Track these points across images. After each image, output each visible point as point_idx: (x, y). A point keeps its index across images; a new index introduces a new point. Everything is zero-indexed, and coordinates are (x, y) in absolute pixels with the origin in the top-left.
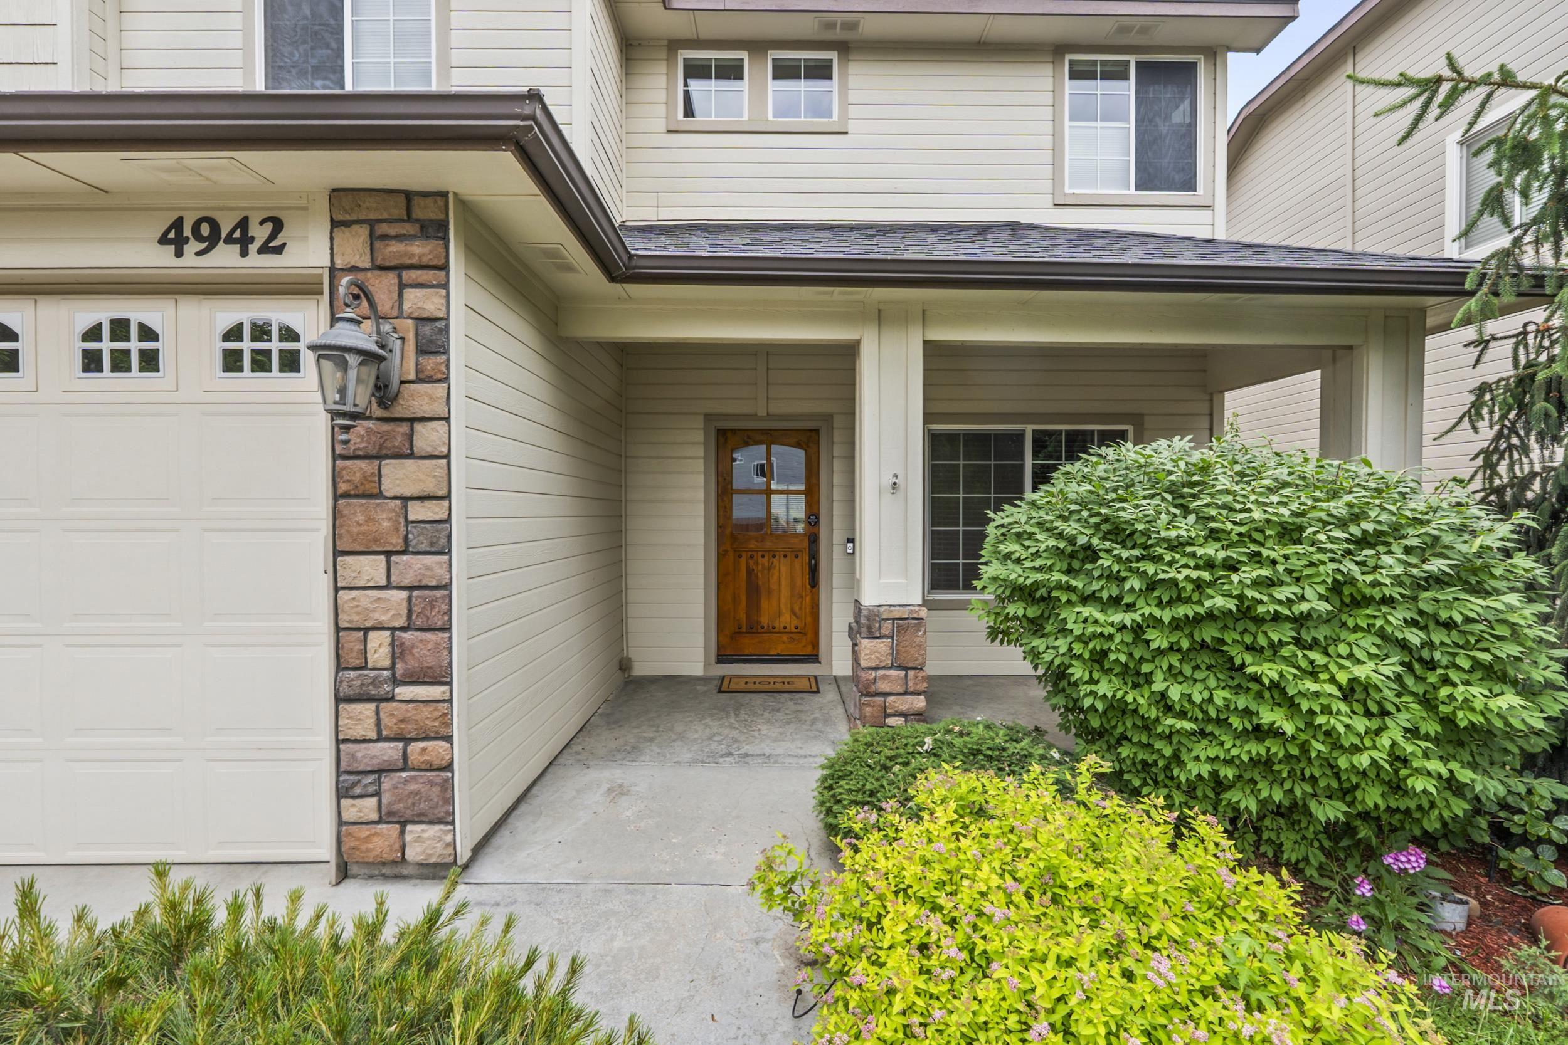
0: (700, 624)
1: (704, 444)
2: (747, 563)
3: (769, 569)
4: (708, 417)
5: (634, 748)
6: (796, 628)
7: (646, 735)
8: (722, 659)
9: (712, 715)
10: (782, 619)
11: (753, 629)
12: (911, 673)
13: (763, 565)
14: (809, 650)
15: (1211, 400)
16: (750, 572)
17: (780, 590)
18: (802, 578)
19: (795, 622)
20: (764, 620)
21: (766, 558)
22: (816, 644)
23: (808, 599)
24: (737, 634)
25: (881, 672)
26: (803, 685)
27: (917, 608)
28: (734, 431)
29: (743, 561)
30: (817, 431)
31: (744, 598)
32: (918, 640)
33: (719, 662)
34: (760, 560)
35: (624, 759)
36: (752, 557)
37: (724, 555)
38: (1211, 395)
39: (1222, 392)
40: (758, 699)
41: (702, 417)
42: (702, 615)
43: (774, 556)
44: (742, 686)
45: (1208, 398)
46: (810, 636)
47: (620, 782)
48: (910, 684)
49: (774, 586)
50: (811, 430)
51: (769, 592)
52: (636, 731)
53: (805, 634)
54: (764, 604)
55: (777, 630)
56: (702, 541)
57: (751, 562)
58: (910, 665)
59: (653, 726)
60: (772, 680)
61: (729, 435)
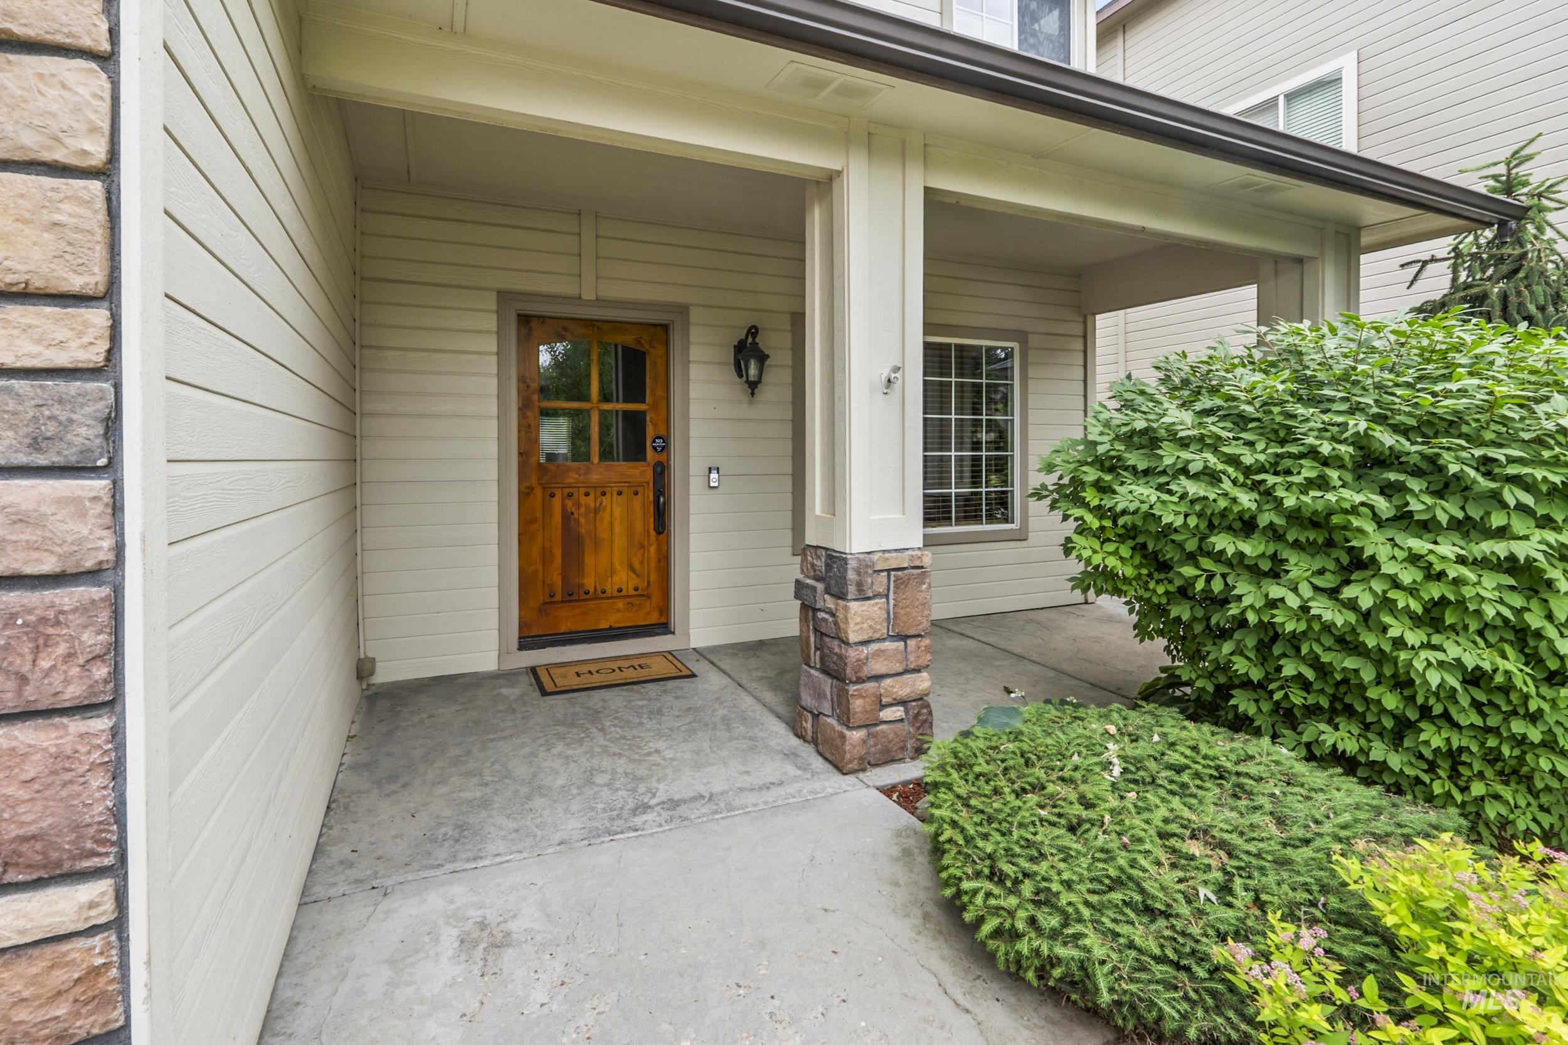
0: (492, 597)
1: (498, 333)
2: (563, 505)
3: (596, 511)
4: (504, 297)
5: (461, 827)
6: (636, 589)
7: (467, 795)
8: (526, 644)
9: (561, 737)
10: (616, 578)
11: (573, 595)
12: (912, 643)
13: (587, 506)
14: (654, 618)
15: (1085, 322)
16: (567, 516)
17: (612, 541)
18: (644, 523)
19: (634, 581)
20: (589, 583)
21: (592, 497)
22: (665, 608)
23: (653, 549)
24: (548, 605)
25: (874, 647)
26: (661, 667)
27: (918, 553)
28: (542, 319)
29: (557, 502)
30: (665, 328)
31: (558, 553)
32: (921, 596)
33: (522, 647)
34: (583, 500)
35: (453, 858)
36: (570, 495)
37: (527, 494)
38: (1085, 317)
39: (1094, 314)
40: (615, 699)
41: (494, 295)
42: (496, 582)
43: (604, 494)
44: (574, 682)
45: (1081, 319)
46: (655, 599)
47: (475, 914)
48: (912, 658)
49: (604, 535)
50: (655, 325)
51: (597, 543)
52: (442, 790)
53: (648, 597)
54: (589, 560)
55: (608, 594)
56: (494, 475)
57: (569, 503)
58: (912, 632)
59: (469, 774)
60: (615, 665)
61: (534, 324)
